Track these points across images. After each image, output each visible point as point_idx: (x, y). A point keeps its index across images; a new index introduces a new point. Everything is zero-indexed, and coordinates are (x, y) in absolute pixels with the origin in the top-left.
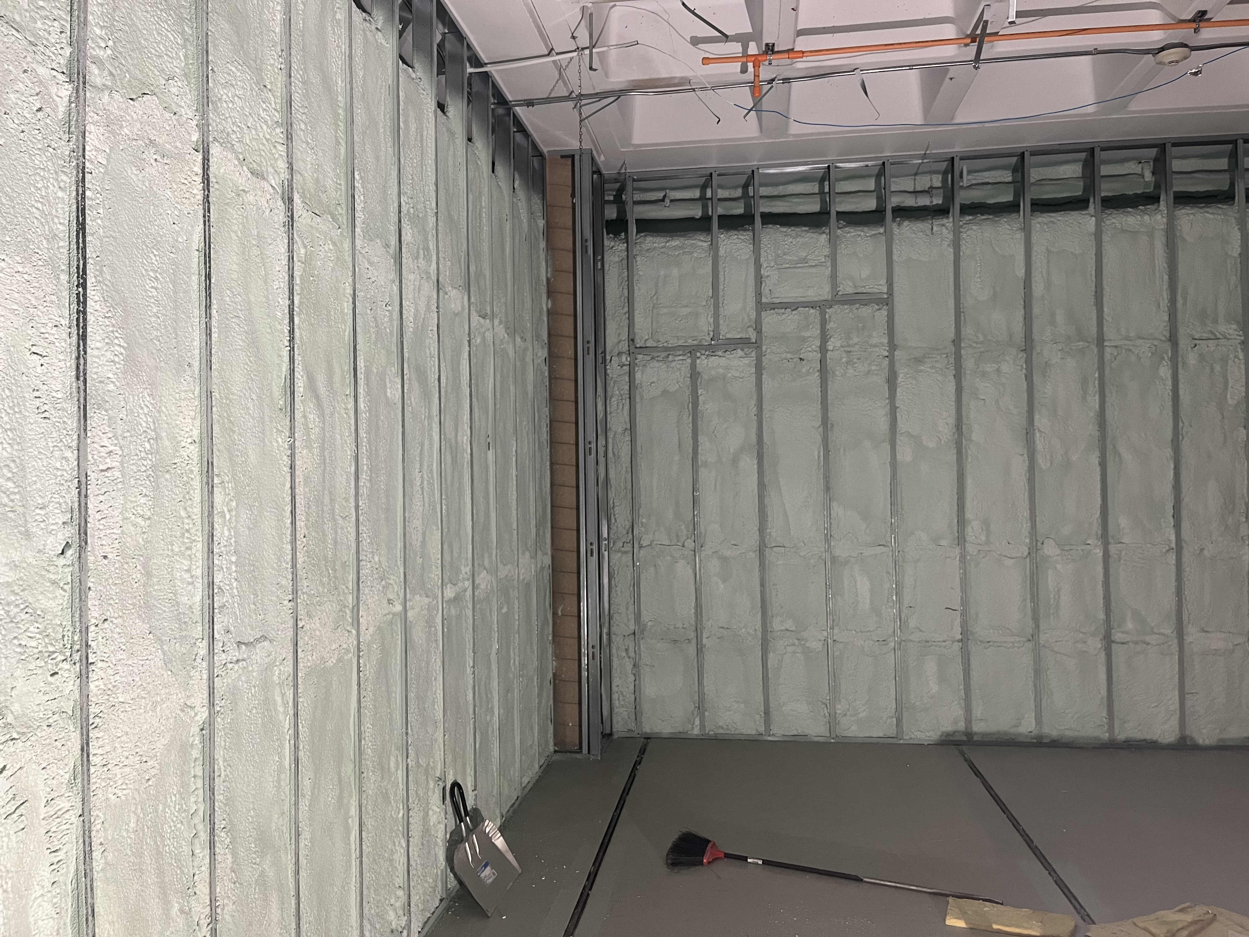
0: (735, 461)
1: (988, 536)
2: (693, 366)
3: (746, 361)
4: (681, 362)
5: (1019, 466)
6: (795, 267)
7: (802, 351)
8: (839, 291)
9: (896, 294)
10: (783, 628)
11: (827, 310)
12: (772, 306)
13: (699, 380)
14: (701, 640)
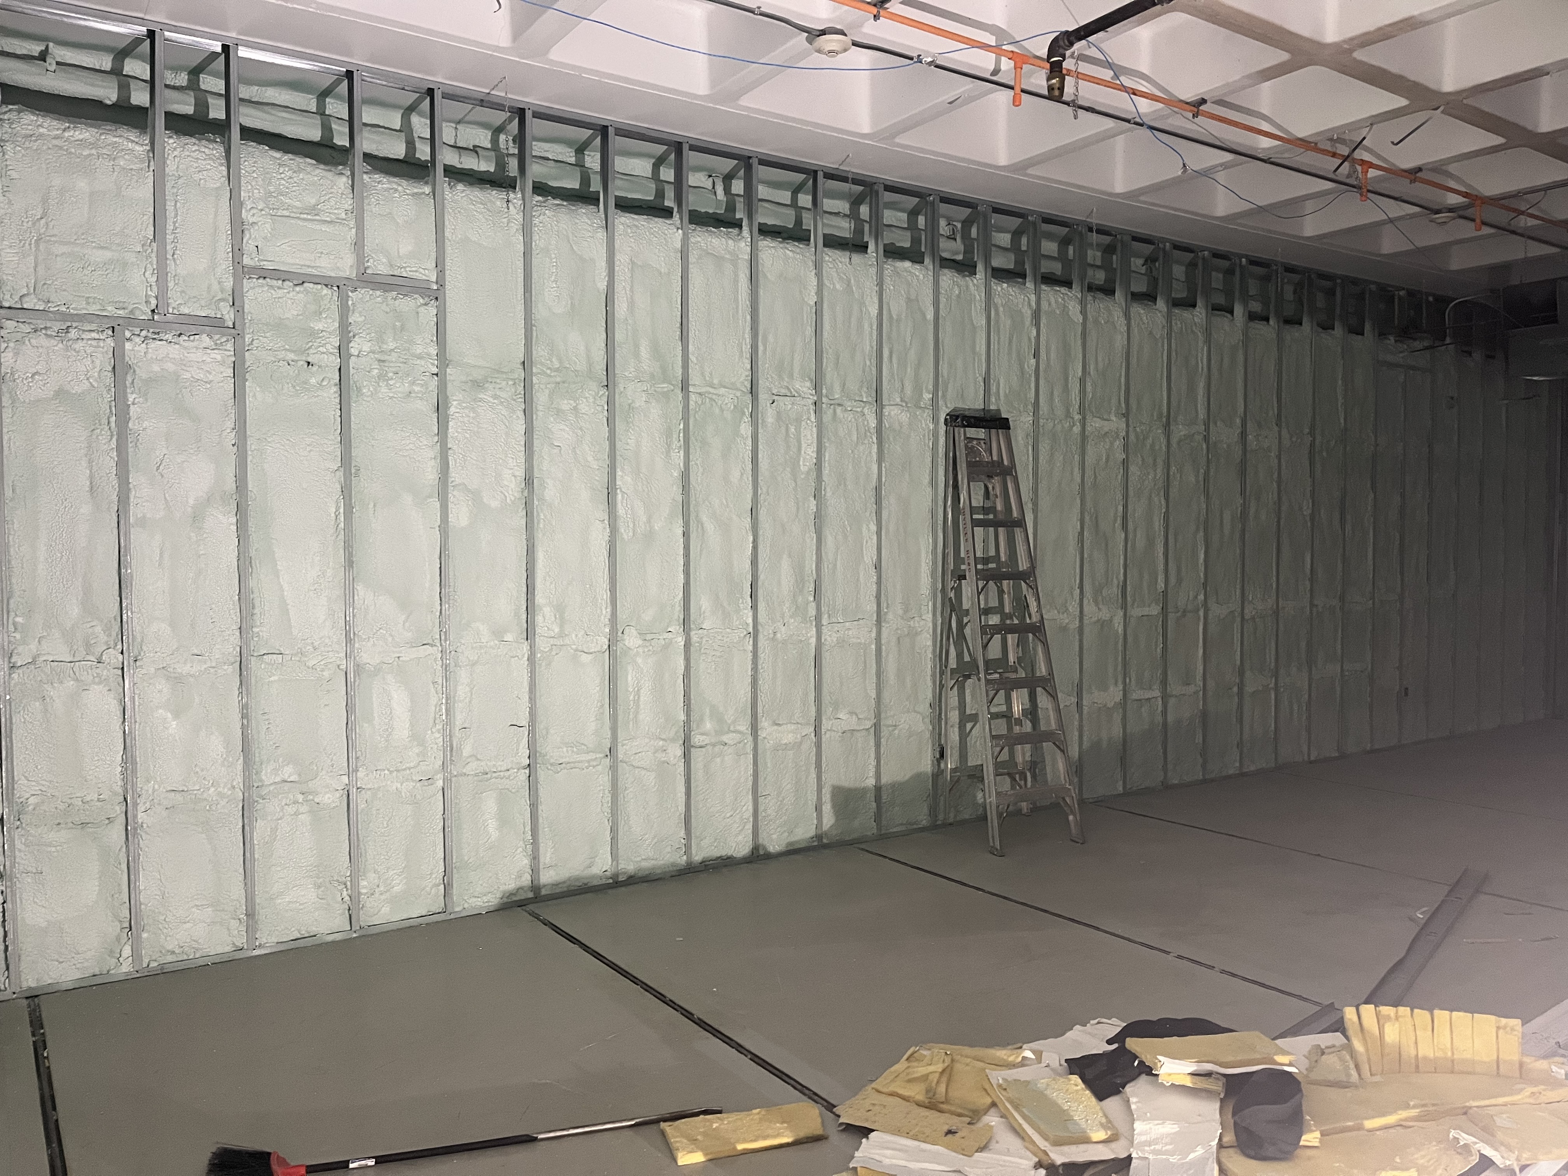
0: (197, 518)
1: (561, 626)
2: (117, 354)
3: (217, 355)
4: (94, 343)
5: (599, 536)
6: (298, 218)
7: (311, 351)
8: (368, 267)
9: (448, 286)
10: (278, 779)
11: (350, 294)
12: (263, 274)
13: (129, 379)
14: (135, 816)
